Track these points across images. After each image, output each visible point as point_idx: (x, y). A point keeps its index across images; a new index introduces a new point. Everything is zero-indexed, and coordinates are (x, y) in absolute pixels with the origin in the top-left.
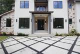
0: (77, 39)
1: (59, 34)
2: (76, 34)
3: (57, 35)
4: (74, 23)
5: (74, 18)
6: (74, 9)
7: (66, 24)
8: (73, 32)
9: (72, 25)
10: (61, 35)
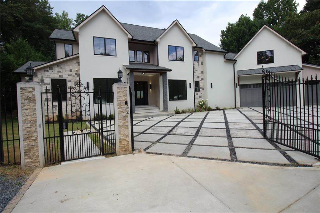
0: (207, 114)
1: (181, 111)
2: (205, 109)
3: (177, 112)
4: (203, 89)
5: (202, 79)
6: (202, 64)
7: (190, 92)
8: (201, 106)
9: (199, 94)
10: (183, 112)
